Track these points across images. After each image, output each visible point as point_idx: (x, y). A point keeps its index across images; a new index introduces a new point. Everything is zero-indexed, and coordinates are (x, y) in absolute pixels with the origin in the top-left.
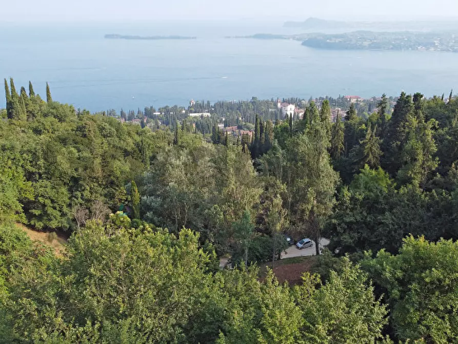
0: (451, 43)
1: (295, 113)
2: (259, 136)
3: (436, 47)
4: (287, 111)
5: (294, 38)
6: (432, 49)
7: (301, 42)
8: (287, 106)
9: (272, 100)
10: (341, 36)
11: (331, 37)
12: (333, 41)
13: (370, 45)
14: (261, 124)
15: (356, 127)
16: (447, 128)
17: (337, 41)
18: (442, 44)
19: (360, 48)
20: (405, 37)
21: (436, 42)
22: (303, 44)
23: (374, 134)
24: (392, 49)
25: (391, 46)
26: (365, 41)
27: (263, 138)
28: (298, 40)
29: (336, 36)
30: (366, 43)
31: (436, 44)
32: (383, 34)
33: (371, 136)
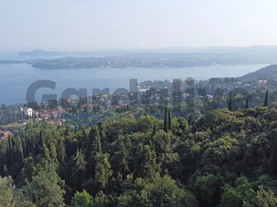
0: (117, 63)
1: (33, 113)
2: (12, 148)
3: (109, 65)
4: (27, 112)
5: (26, 62)
6: (108, 67)
7: (31, 65)
8: (27, 109)
9: (16, 105)
10: (56, 61)
11: (49, 61)
12: (52, 64)
13: (74, 65)
14: (12, 140)
15: (71, 141)
16: (116, 141)
17: (54, 64)
18: (112, 64)
19: (68, 67)
20: (93, 60)
21: (109, 62)
22: (33, 66)
23: (81, 153)
24: (87, 67)
25: (86, 66)
26: (71, 63)
27: (15, 149)
28: (29, 63)
29: (53, 61)
30: (71, 65)
31: (110, 64)
32: (81, 58)
33: (80, 154)
